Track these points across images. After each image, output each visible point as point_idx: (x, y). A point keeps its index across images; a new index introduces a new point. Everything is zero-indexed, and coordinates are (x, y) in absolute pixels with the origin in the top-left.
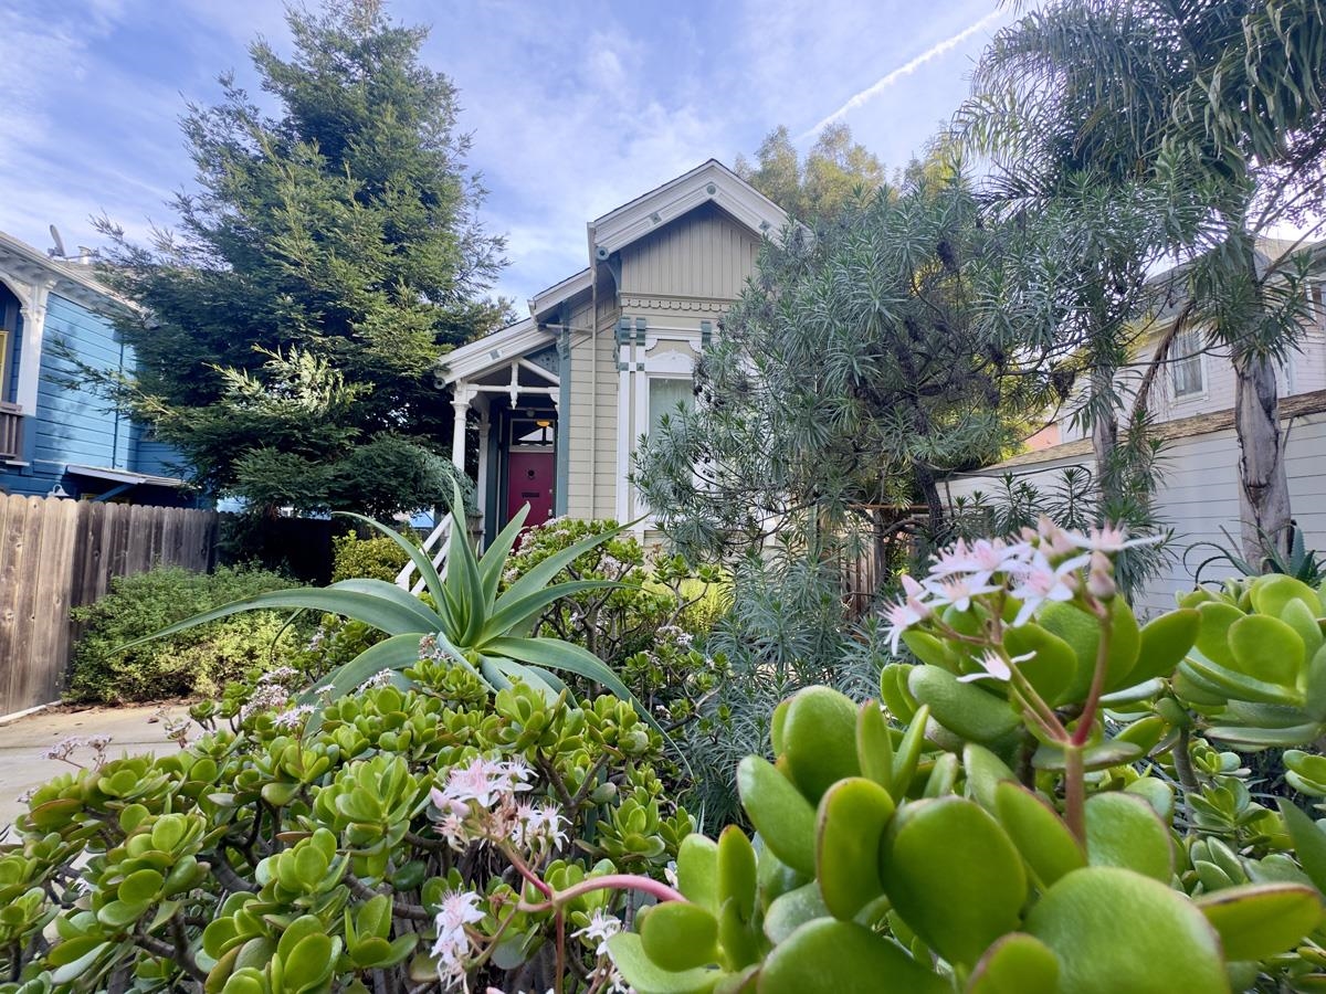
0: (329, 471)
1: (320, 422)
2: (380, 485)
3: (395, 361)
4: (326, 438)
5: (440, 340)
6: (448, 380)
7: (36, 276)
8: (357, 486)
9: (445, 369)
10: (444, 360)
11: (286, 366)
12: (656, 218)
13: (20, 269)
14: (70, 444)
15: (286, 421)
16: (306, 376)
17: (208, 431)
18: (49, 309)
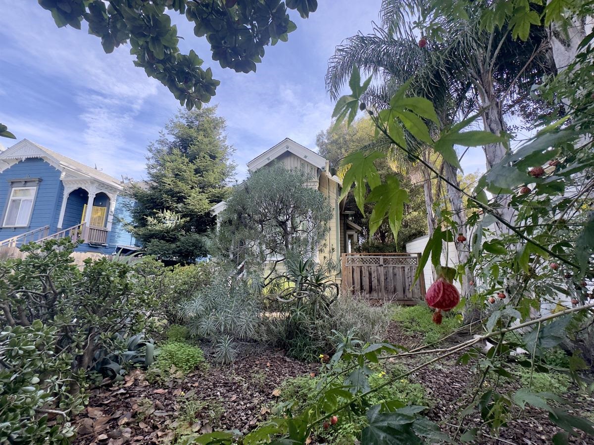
0: (173, 246)
1: (172, 231)
2: (188, 249)
3: (196, 210)
4: (174, 235)
5: (211, 202)
6: (214, 215)
7: (114, 191)
8: (181, 250)
9: (213, 211)
10: (212, 208)
11: (162, 215)
12: (268, 159)
13: (111, 190)
14: (120, 239)
15: (162, 231)
16: (168, 218)
17: (144, 234)
18: (117, 200)
